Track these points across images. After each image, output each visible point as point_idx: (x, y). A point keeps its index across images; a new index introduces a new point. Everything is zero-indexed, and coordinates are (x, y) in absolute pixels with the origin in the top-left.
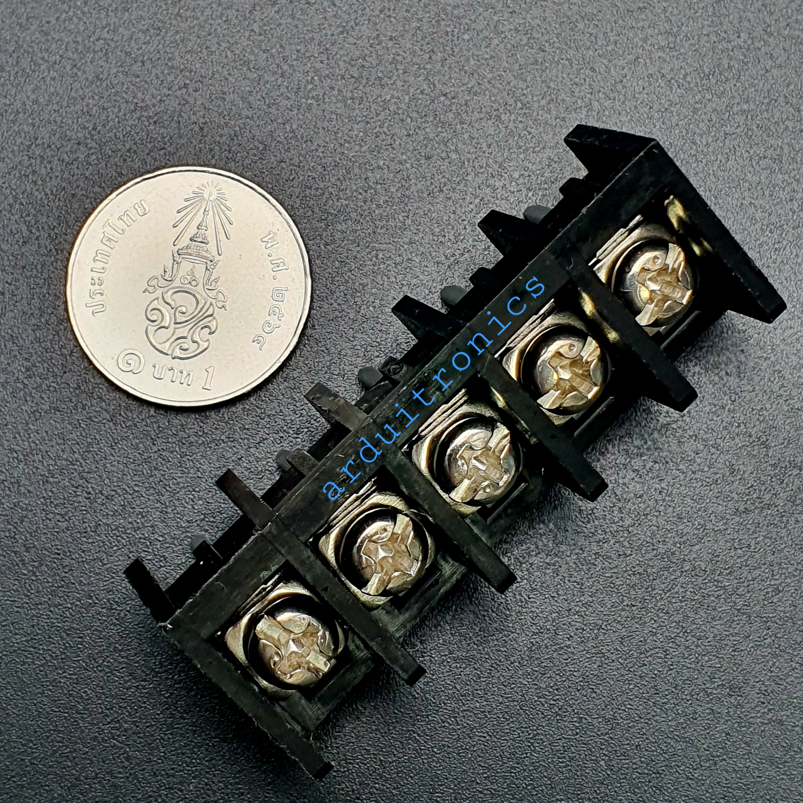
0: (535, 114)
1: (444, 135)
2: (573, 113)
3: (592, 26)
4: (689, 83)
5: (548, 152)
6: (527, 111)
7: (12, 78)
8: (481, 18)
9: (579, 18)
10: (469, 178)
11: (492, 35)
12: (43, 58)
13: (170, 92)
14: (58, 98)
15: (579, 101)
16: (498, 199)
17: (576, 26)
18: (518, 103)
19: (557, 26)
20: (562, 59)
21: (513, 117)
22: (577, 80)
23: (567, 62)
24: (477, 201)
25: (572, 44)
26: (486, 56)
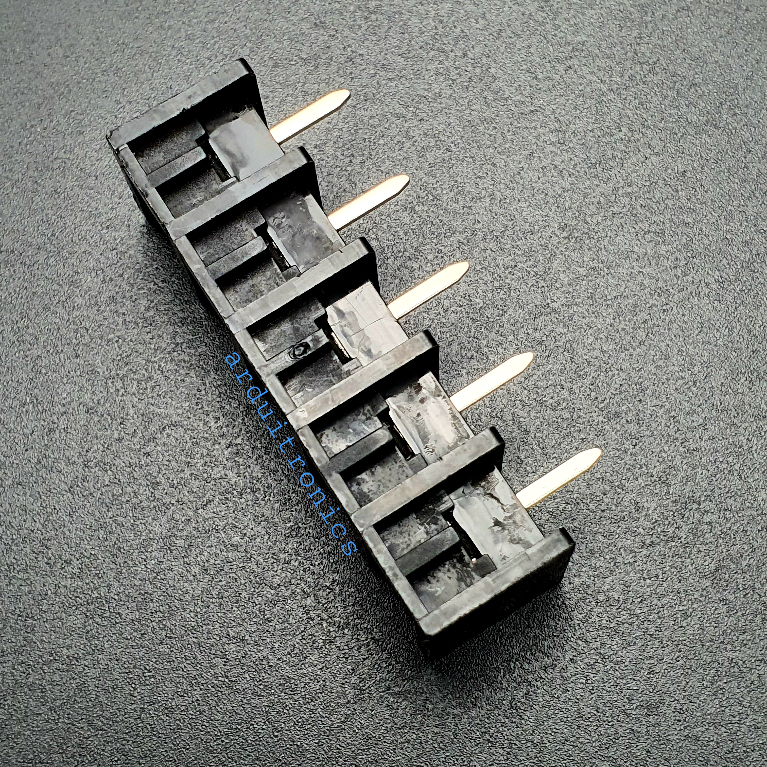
0: (445, 204)
1: (365, 225)
4: (578, 172)
5: (458, 237)
6: (438, 202)
8: (394, 125)
9: (479, 122)
10: (390, 261)
11: (404, 140)
13: (121, 201)
14: (21, 210)
16: (415, 278)
17: (478, 129)
18: (429, 195)
19: (461, 130)
20: (466, 157)
21: (426, 208)
22: (480, 174)
23: (471, 160)
24: (397, 280)
25: (475, 145)
26: (400, 158)
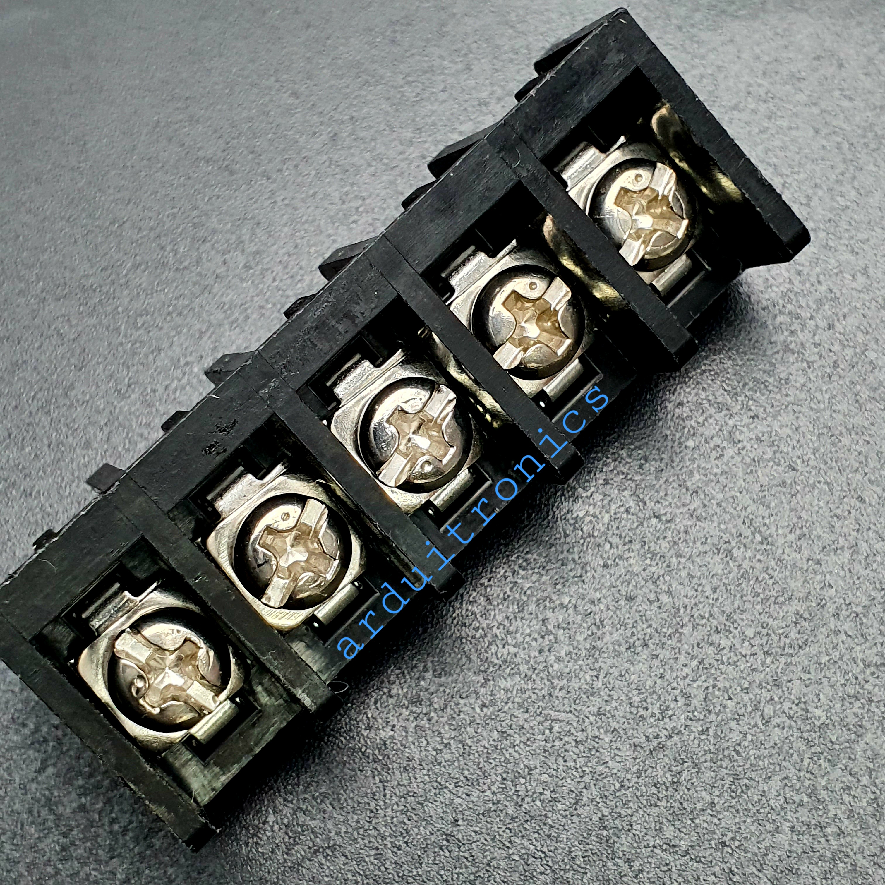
2: (832, 554)
3: (861, 442)
7: (99, 457)
12: (141, 435)
15: (841, 540)
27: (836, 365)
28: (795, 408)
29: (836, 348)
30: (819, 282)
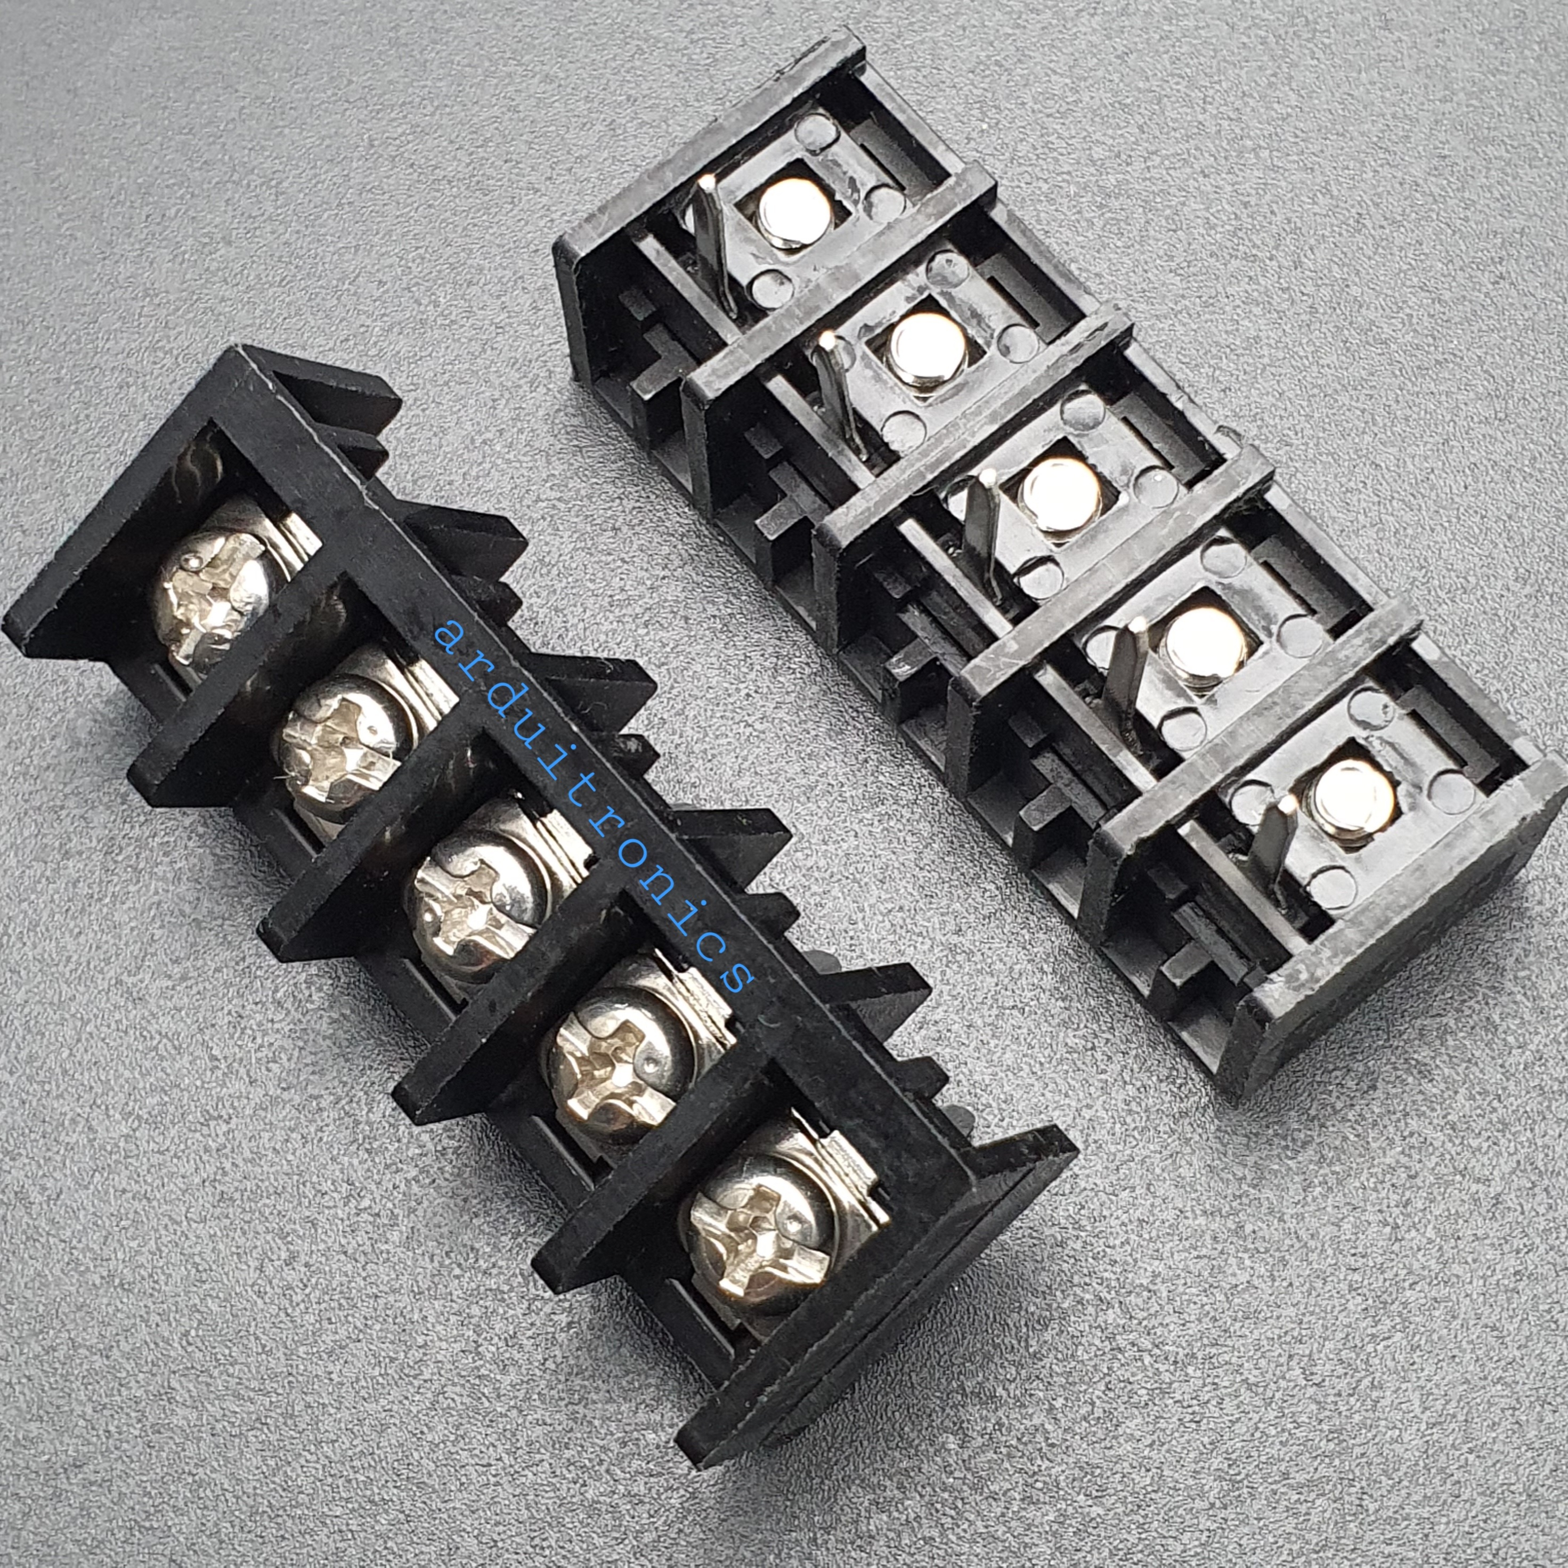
27: (1313, 309)
28: (1273, 370)
29: (1310, 289)
30: (1272, 212)
